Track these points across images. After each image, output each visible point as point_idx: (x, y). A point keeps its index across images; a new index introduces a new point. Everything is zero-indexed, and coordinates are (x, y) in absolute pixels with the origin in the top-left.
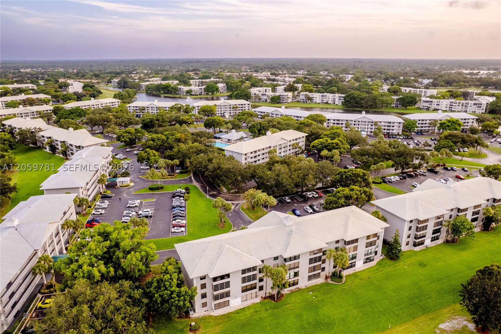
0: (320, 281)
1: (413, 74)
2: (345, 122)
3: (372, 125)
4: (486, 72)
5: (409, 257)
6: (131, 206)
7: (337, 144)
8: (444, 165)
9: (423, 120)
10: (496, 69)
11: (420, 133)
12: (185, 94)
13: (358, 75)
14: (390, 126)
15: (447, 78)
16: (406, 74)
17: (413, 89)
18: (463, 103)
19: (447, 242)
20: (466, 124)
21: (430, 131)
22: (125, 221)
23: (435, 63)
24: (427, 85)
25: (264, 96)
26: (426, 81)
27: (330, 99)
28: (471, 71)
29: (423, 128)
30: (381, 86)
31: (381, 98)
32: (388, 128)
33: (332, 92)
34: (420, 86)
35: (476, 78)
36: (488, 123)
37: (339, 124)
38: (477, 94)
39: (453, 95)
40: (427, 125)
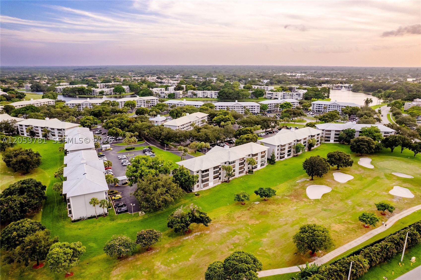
0: (244, 174)
1: (256, 76)
2: (226, 107)
3: (242, 109)
4: (300, 75)
5: (279, 163)
6: (122, 158)
7: (229, 118)
8: (286, 126)
9: (270, 104)
10: (305, 73)
11: (270, 112)
12: (98, 94)
13: (221, 78)
14: (252, 108)
15: (278, 79)
16: (252, 76)
17: (259, 86)
18: (290, 94)
19: (294, 156)
20: (294, 105)
21: (275, 110)
22: (125, 164)
23: (269, 68)
24: (266, 84)
25: (163, 94)
26: (266, 81)
27: (209, 95)
28: (291, 74)
29: (271, 109)
30: (239, 85)
31: (242, 92)
32: (252, 110)
33: (209, 90)
34: (262, 84)
35: (295, 79)
36: (305, 104)
37: (222, 109)
38: (297, 89)
39: (284, 90)
40: (273, 107)
